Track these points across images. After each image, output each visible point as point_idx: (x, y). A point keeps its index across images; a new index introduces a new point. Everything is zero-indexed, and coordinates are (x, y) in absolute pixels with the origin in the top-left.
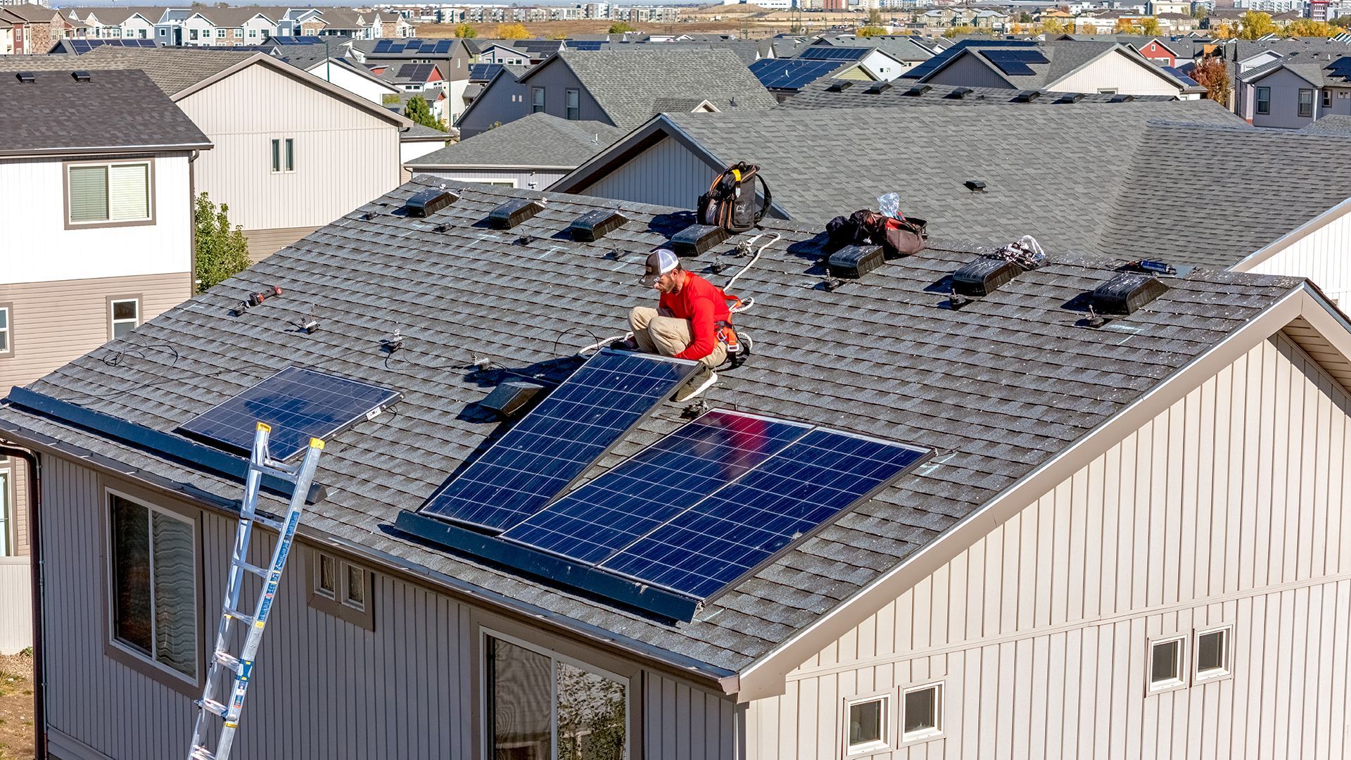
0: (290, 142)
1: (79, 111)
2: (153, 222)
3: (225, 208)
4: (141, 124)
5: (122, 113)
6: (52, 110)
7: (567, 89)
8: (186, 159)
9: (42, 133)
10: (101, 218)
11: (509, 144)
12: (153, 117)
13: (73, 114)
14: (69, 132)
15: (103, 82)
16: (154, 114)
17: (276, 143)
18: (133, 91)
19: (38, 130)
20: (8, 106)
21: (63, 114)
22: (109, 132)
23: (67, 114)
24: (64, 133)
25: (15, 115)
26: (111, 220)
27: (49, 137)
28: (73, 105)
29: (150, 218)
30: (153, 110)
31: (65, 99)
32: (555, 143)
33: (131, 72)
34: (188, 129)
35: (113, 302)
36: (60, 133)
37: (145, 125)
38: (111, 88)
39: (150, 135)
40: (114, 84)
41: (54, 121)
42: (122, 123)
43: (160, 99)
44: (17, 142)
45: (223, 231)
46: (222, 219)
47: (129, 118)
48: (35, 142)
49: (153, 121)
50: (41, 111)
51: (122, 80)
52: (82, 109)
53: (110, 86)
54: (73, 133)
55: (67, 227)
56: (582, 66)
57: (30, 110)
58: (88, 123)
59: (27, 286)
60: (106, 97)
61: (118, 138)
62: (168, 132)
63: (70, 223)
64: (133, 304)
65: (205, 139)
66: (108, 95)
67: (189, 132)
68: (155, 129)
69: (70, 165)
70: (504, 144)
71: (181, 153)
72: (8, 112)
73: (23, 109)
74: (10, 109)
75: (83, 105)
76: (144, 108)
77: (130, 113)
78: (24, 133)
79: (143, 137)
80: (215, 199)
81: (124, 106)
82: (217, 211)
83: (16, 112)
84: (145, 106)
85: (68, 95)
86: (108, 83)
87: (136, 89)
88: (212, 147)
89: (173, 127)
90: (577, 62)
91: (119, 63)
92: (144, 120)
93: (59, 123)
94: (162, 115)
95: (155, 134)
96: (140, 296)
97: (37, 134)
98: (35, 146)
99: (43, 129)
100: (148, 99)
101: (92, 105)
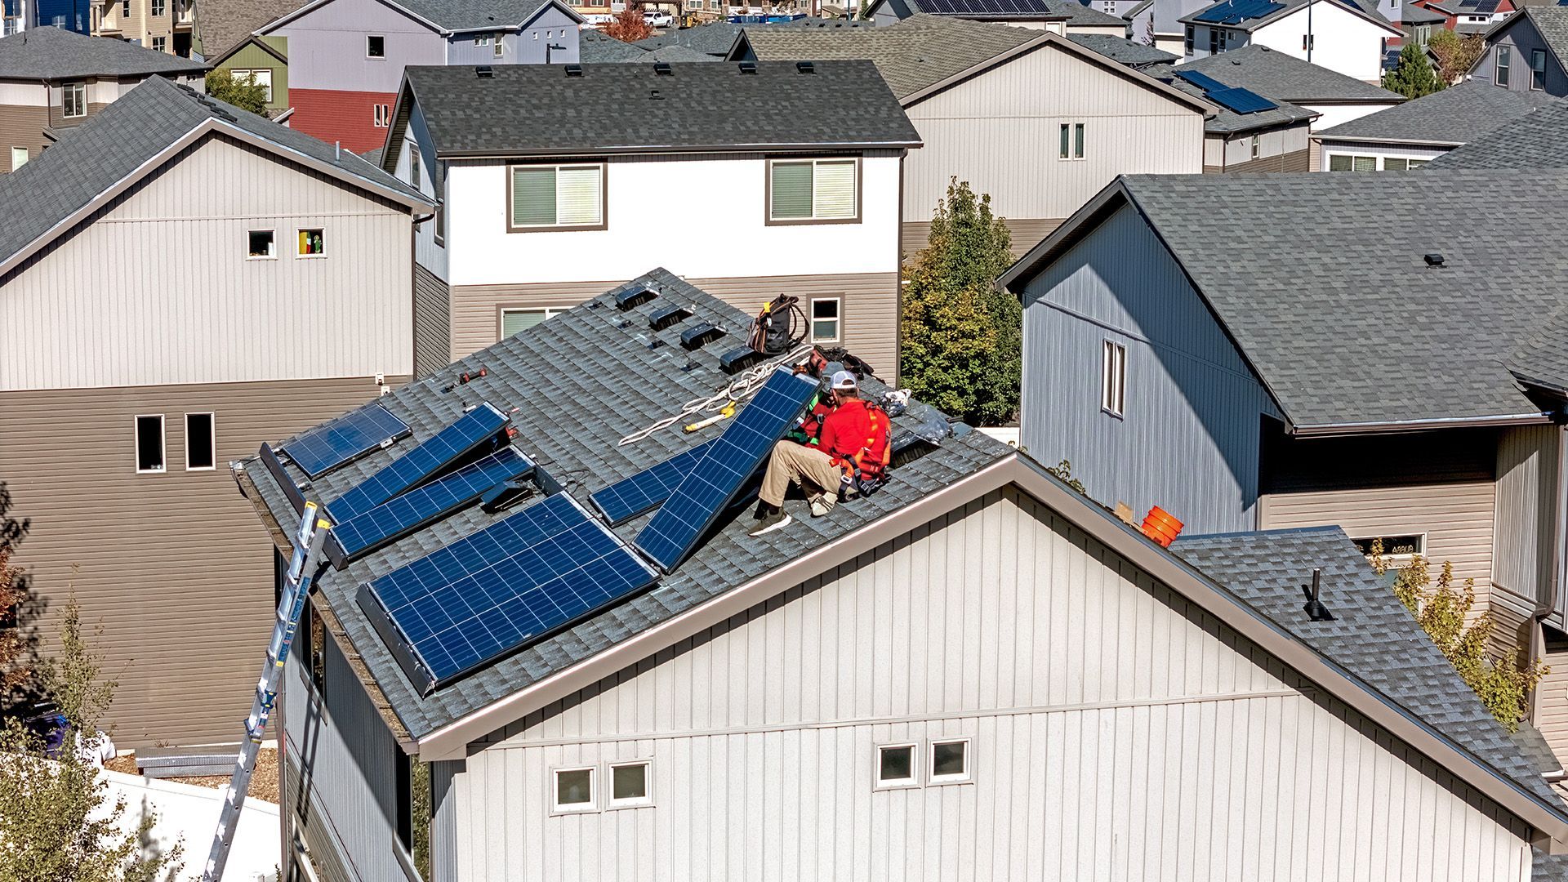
0: (1080, 127)
1: (792, 105)
2: (859, 221)
3: (987, 198)
4: (853, 119)
5: (837, 107)
6: (765, 103)
7: (1534, 50)
8: (897, 160)
9: (748, 128)
10: (805, 215)
11: (1431, 116)
12: (867, 112)
13: (785, 107)
14: (775, 127)
15: (826, 73)
16: (869, 109)
17: (1065, 127)
18: (856, 83)
19: (743, 124)
20: (722, 98)
21: (774, 107)
22: (816, 128)
23: (780, 107)
24: (771, 128)
25: (725, 108)
26: (814, 217)
27: (753, 132)
28: (788, 98)
29: (856, 217)
30: (870, 104)
31: (782, 90)
32: (1484, 118)
33: (860, 62)
34: (901, 126)
35: (813, 300)
36: (766, 128)
37: (856, 120)
38: (833, 80)
39: (859, 132)
40: (838, 76)
41: (763, 114)
42: (833, 119)
43: (881, 93)
44: (718, 137)
45: (985, 223)
46: (984, 210)
47: (842, 113)
48: (737, 137)
49: (867, 116)
50: (753, 103)
51: (847, 71)
52: (797, 102)
53: (833, 77)
54: (779, 128)
55: (768, 223)
56: (1552, 24)
57: (742, 103)
58: (798, 117)
59: (725, 281)
60: (826, 90)
61: (824, 133)
62: (880, 129)
63: (771, 219)
64: (835, 303)
65: (916, 137)
66: (827, 87)
67: (901, 130)
68: (866, 125)
69: (772, 161)
70: (1427, 116)
71: (889, 152)
72: (719, 104)
73: (736, 101)
74: (721, 101)
75: (799, 98)
76: (861, 102)
77: (845, 108)
78: (728, 127)
79: (851, 133)
80: (977, 190)
81: (841, 99)
82: (979, 201)
83: (727, 104)
84: (862, 99)
85: (786, 87)
86: (832, 74)
87: (859, 82)
88: (922, 145)
89: (886, 124)
90: (1546, 19)
91: (921, 36)
92: (858, 115)
93: (768, 116)
94: (878, 110)
95: (864, 129)
96: (842, 295)
97: (742, 128)
98: (736, 141)
99: (749, 124)
100: (869, 93)
101: (808, 98)
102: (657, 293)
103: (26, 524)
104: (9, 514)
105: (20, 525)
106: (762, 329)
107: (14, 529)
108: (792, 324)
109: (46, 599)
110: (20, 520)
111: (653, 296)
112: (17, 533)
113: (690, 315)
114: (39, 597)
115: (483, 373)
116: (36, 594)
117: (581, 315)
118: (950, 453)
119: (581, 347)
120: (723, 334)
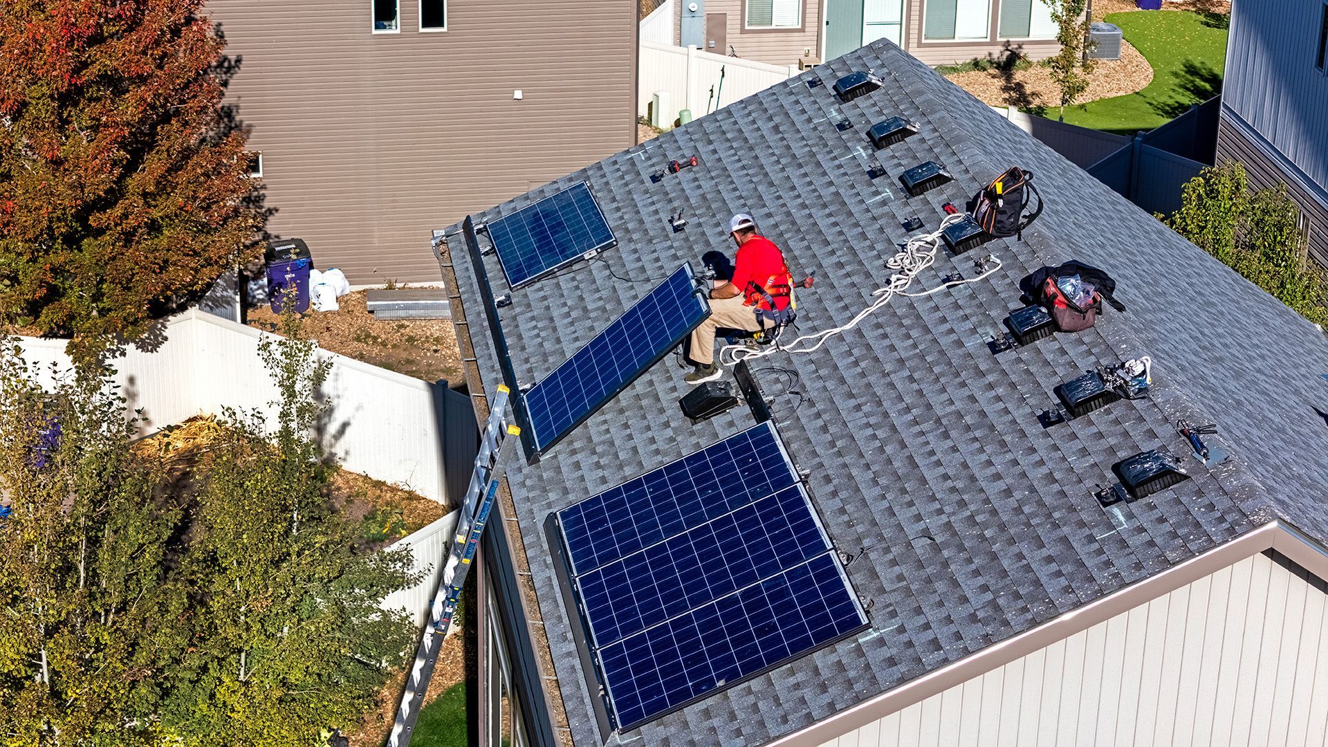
102: (879, 83)
103: (238, 61)
104: (224, 52)
105: (233, 63)
106: (993, 208)
107: (226, 64)
108: (1025, 196)
109: (250, 126)
110: (233, 58)
111: (876, 87)
112: (230, 68)
113: (914, 133)
114: (245, 123)
115: (694, 163)
116: (241, 122)
117: (798, 94)
118: (1200, 493)
119: (799, 150)
120: (947, 180)
